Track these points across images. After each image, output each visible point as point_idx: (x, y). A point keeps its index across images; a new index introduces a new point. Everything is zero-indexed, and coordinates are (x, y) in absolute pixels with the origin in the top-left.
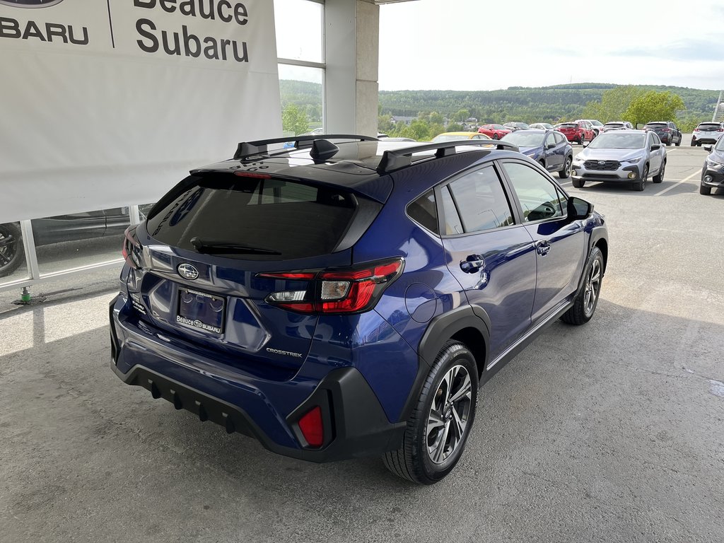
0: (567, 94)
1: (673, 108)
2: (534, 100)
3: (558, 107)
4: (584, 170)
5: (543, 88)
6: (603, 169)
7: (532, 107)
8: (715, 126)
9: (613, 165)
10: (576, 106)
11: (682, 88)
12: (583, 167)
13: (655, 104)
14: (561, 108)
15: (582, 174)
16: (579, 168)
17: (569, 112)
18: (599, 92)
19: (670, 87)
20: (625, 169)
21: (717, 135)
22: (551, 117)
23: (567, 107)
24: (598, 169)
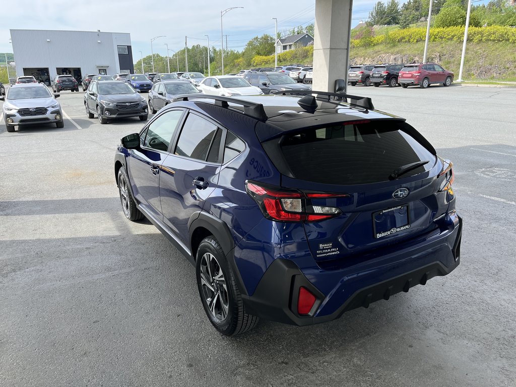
4: (19, 117)
6: (35, 115)
8: (29, 79)
9: (42, 111)
12: (18, 115)
15: (19, 120)
16: (14, 116)
20: (52, 113)
24: (31, 115)
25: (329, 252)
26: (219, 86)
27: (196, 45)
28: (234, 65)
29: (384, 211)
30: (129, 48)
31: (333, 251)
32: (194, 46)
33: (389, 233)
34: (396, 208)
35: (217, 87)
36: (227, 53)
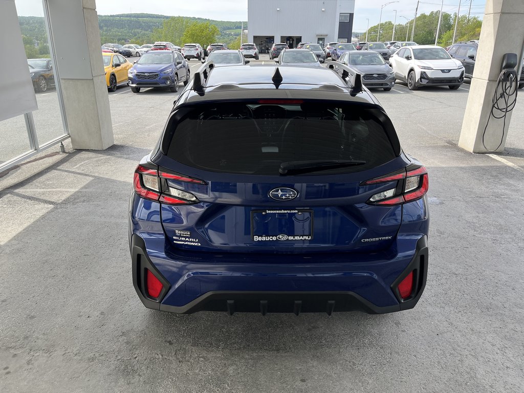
0: (131, 21)
1: (213, 34)
2: (106, 26)
3: (126, 31)
5: (111, 16)
7: (106, 31)
8: (251, 46)
10: (139, 30)
11: (206, 19)
13: (202, 31)
14: (128, 32)
17: (135, 35)
18: (153, 21)
19: (199, 18)
21: (253, 52)
22: (123, 39)
23: (132, 32)
25: (187, 241)
26: (411, 57)
27: (435, 11)
28: (474, 34)
29: (268, 212)
30: (351, 15)
31: (192, 242)
32: (432, 12)
33: (274, 238)
34: (289, 212)
35: (408, 58)
36: (469, 20)
